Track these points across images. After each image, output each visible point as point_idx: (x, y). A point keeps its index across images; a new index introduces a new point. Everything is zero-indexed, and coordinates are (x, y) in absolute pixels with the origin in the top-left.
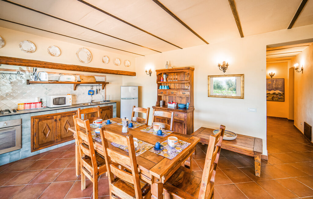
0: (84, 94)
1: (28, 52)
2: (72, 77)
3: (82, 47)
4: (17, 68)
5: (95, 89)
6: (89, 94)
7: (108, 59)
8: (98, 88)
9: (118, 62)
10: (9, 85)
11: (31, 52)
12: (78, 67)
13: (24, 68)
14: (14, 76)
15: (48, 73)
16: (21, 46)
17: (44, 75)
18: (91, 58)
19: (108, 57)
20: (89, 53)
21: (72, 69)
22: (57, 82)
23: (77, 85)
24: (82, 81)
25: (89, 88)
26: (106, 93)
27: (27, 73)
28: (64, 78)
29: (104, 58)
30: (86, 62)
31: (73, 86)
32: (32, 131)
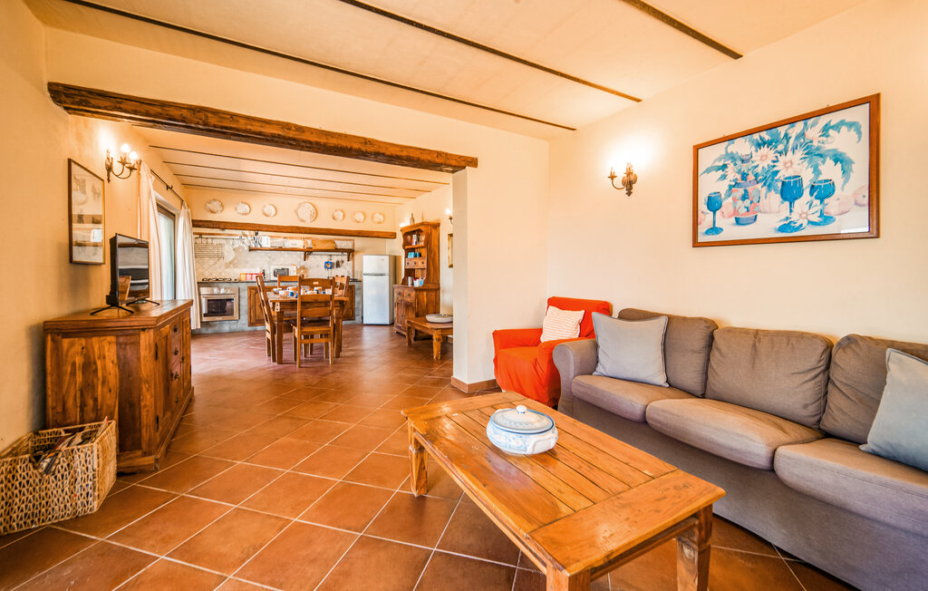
0: (318, 266)
1: (243, 214)
2: (299, 242)
3: (304, 200)
4: (240, 232)
5: (334, 260)
6: (326, 267)
7: (342, 214)
8: (340, 258)
9: (360, 217)
10: (233, 253)
11: (246, 214)
12: (297, 228)
13: (247, 232)
14: (236, 241)
15: (271, 237)
16: (236, 209)
17: (266, 240)
18: (316, 215)
19: (342, 211)
20: (312, 208)
21: (289, 230)
22: (281, 249)
23: (308, 252)
24: (314, 248)
25: (326, 259)
26: (354, 267)
27: (250, 238)
28: (289, 244)
29: (335, 214)
30: (308, 221)
31: (303, 253)
32: (250, 303)
